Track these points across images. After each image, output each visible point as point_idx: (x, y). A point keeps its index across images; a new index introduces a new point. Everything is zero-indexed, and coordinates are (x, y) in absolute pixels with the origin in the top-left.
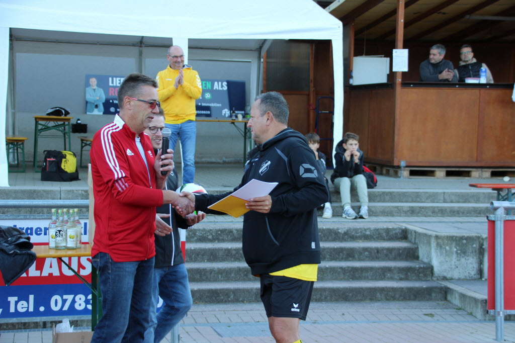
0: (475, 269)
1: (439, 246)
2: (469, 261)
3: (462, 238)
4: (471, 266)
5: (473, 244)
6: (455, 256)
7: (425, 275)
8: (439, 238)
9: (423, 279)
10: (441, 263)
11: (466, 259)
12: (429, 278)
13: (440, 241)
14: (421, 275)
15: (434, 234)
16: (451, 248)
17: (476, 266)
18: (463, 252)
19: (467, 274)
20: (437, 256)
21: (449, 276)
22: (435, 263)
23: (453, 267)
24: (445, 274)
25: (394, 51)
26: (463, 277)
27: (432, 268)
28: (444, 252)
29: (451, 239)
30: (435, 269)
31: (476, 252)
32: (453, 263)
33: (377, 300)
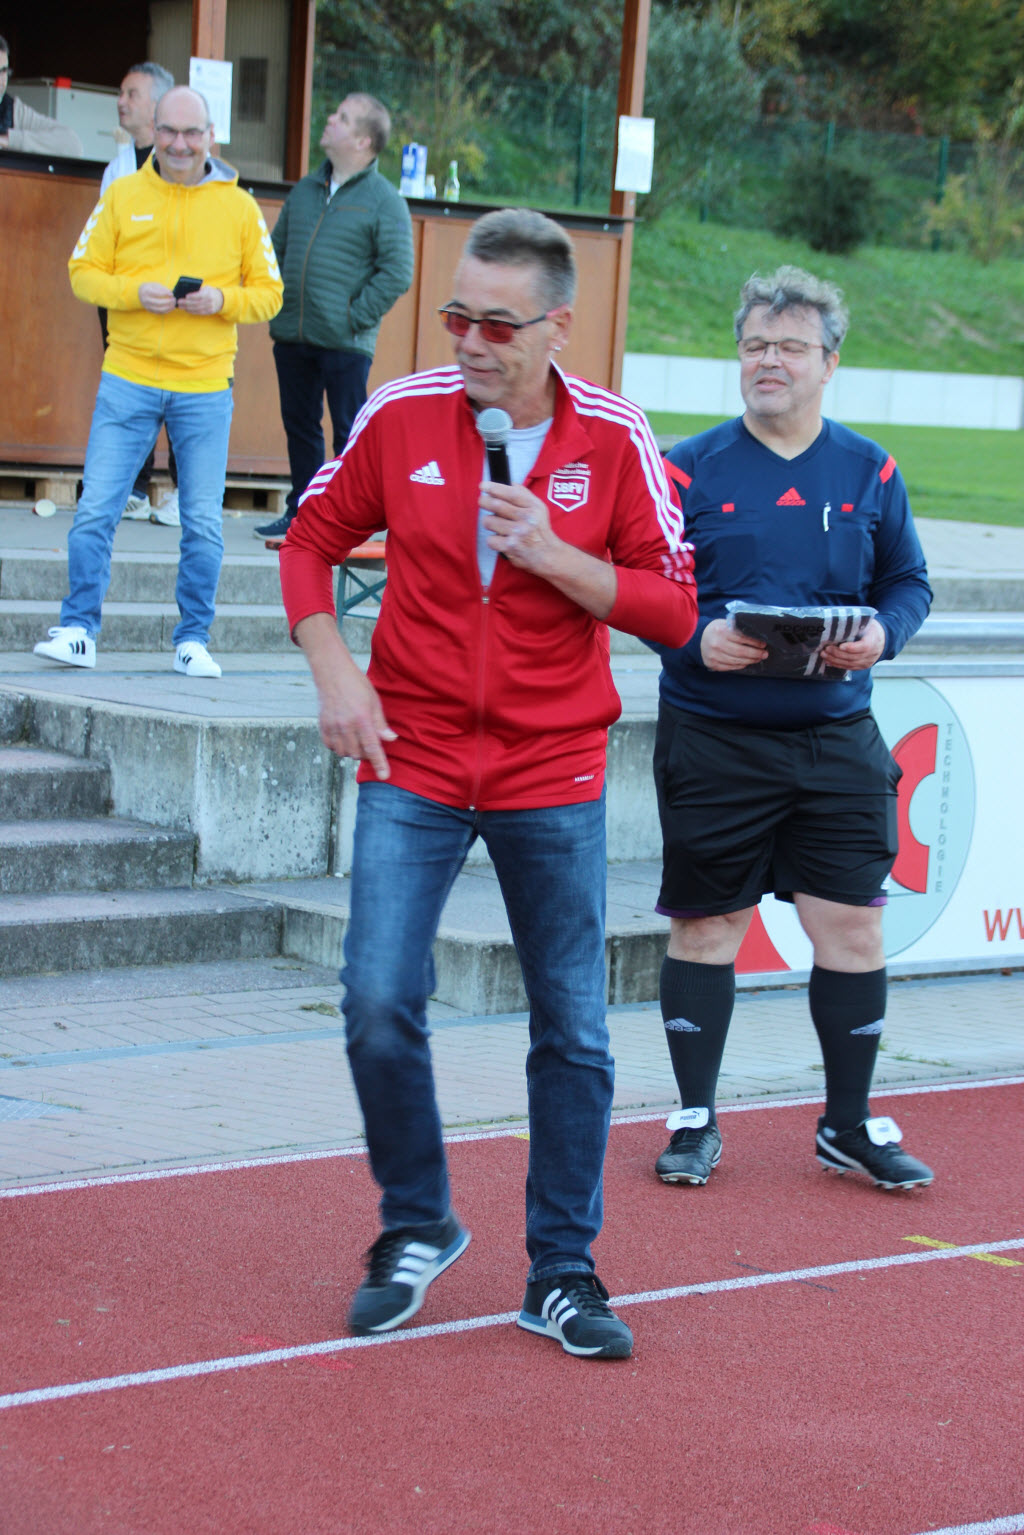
0: (315, 842)
1: (219, 763)
2: (301, 815)
3: (284, 734)
4: (305, 830)
5: (314, 755)
6: (262, 796)
7: (175, 870)
8: (222, 737)
9: (168, 883)
10: (222, 824)
11: (292, 807)
12: (185, 881)
13: (222, 746)
14: (162, 869)
15: (204, 723)
16: (252, 771)
17: (318, 829)
18: (284, 785)
19: (291, 860)
20: (212, 800)
21: (240, 871)
22: (205, 825)
23: (257, 836)
24: (232, 864)
26: (280, 871)
27: (194, 843)
28: (233, 784)
29: (255, 736)
30: (205, 848)
31: (320, 780)
32: (256, 823)
33: (81, 968)
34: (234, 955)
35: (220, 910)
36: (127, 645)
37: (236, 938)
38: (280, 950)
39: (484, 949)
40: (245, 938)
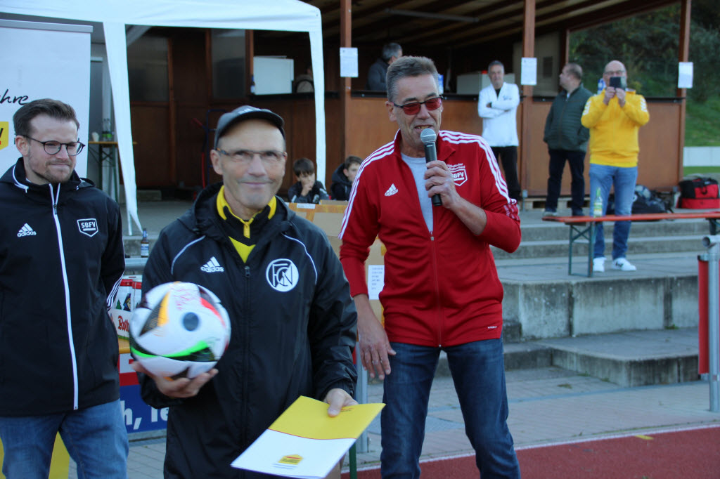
0: (565, 324)
1: (527, 298)
2: (559, 315)
3: (551, 286)
4: (560, 321)
5: (562, 293)
6: (544, 309)
7: (513, 336)
8: (528, 288)
9: (511, 341)
10: (530, 319)
11: (555, 312)
12: (517, 340)
13: (528, 291)
14: (509, 336)
15: (521, 283)
16: (539, 300)
17: (565, 320)
18: (552, 304)
19: (556, 331)
20: (525, 310)
21: (537, 335)
22: (523, 319)
23: (542, 323)
24: (534, 333)
25: (342, 50)
26: (552, 335)
27: (519, 326)
28: (532, 304)
29: (540, 287)
30: (524, 328)
31: (565, 302)
32: (542, 318)
34: (535, 366)
35: (529, 350)
36: (499, 257)
37: (535, 360)
38: (552, 364)
39: (627, 363)
40: (539, 360)
